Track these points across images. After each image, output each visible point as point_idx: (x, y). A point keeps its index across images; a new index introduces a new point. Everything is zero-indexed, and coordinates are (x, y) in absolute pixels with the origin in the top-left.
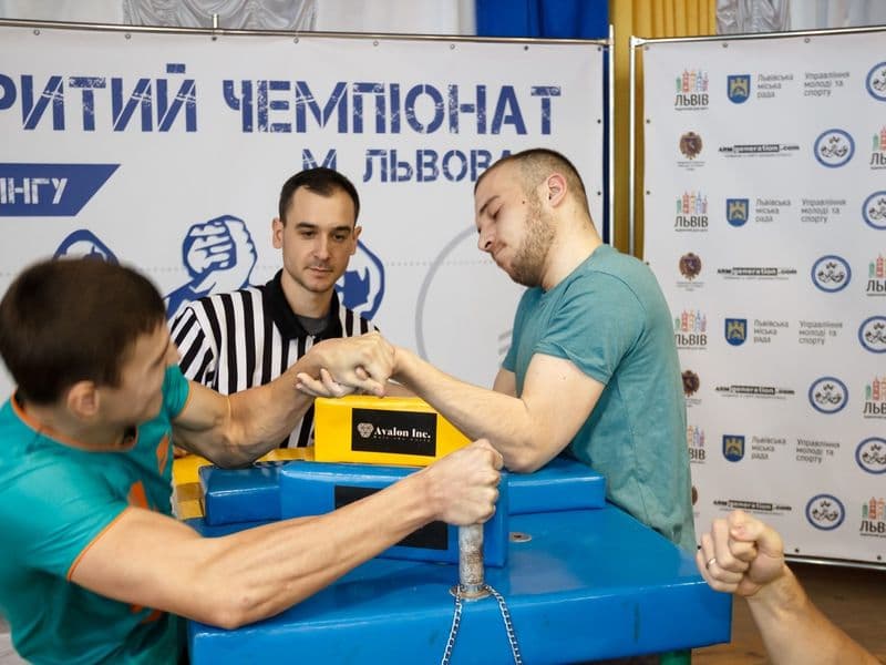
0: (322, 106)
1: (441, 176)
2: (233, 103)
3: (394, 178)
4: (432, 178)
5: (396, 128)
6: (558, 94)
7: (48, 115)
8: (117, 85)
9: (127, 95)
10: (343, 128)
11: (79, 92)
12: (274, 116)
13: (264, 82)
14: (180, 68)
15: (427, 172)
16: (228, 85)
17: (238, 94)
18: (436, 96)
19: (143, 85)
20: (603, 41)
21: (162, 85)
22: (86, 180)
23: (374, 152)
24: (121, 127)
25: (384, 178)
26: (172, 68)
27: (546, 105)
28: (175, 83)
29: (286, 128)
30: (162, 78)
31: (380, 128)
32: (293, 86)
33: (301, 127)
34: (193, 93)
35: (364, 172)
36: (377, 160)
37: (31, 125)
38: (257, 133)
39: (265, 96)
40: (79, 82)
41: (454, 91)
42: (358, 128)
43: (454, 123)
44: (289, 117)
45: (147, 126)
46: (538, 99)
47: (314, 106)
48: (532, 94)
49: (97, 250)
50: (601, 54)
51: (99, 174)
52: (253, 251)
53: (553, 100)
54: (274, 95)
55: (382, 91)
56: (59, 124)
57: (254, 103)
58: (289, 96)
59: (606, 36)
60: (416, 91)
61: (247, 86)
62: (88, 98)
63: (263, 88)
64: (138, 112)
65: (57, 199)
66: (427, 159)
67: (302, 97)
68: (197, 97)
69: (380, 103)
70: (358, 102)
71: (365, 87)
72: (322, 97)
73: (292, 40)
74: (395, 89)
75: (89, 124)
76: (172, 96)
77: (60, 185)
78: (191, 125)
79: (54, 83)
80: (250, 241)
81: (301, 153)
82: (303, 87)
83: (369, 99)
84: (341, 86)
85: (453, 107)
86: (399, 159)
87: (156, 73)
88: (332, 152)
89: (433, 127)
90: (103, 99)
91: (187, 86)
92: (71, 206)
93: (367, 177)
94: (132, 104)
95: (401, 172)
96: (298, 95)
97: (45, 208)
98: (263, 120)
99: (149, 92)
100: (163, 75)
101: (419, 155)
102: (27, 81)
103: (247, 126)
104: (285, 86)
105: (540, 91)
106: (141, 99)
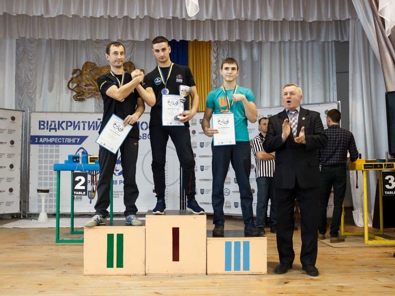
1: (147, 138)
4: (146, 139)
7: (77, 127)
8: (89, 122)
9: (91, 124)
11: (83, 124)
15: (145, 137)
18: (147, 124)
19: (93, 122)
21: (97, 122)
22: (83, 139)
24: (89, 129)
26: (98, 119)
28: (99, 122)
37: (74, 129)
40: (83, 122)
45: (94, 129)
49: (84, 151)
51: (85, 137)
56: (79, 129)
60: (143, 123)
62: (84, 125)
64: (92, 127)
65: (78, 142)
66: (145, 135)
75: (84, 129)
76: (98, 124)
77: (79, 139)
79: (79, 122)
87: (96, 120)
89: (146, 129)
90: (87, 125)
92: (80, 143)
97: (76, 143)
101: (143, 134)
102: (74, 122)
106: (93, 125)
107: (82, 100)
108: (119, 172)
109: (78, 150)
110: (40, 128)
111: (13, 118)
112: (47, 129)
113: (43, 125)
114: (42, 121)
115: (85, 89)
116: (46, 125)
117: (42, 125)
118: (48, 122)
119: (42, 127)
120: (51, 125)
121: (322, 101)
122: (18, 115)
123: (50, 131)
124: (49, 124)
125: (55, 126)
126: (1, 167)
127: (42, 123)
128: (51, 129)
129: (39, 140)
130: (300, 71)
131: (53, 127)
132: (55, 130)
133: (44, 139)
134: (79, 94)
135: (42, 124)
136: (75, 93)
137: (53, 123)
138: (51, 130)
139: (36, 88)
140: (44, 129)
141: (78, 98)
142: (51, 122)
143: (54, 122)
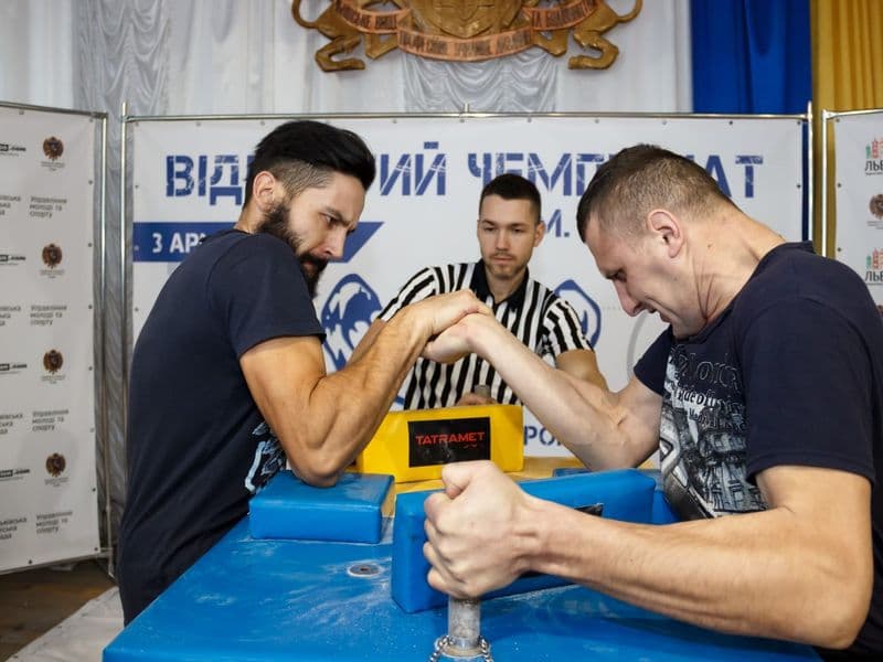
0: (550, 174)
2: (474, 171)
6: (761, 162)
8: (385, 160)
9: (392, 168)
10: (567, 191)
13: (501, 155)
14: (434, 145)
16: (472, 157)
17: (480, 164)
19: (405, 159)
20: (803, 116)
21: (420, 158)
24: (386, 192)
26: (428, 145)
27: (749, 172)
28: (429, 157)
30: (419, 153)
32: (526, 157)
34: (444, 165)
39: (502, 166)
45: (406, 191)
46: (742, 167)
47: (543, 174)
48: (737, 162)
49: (363, 290)
50: (801, 127)
53: (756, 168)
54: (510, 166)
57: (493, 172)
58: (522, 166)
59: (805, 112)
61: (487, 158)
63: (500, 159)
64: (400, 180)
67: (533, 166)
68: (446, 168)
70: (581, 170)
71: (587, 158)
72: (550, 166)
73: (526, 119)
76: (427, 167)
78: (441, 190)
82: (534, 158)
83: (590, 167)
84: (566, 157)
87: (414, 149)
88: (557, 212)
91: (439, 159)
94: (396, 174)
96: (530, 164)
99: (409, 165)
100: (421, 150)
104: (519, 157)
105: (743, 159)
106: (402, 171)
107: (353, 67)
109: (337, 290)
110: (170, 191)
111: (54, 148)
112: (202, 192)
113: (184, 175)
114: (181, 159)
115: (365, 21)
116: (194, 173)
117: (180, 175)
118: (203, 161)
119: (180, 184)
120: (218, 175)
122: (79, 136)
123: (213, 202)
124: (210, 172)
125: (235, 179)
126: (5, 368)
127: (180, 167)
128: (216, 193)
129: (167, 242)
131: (225, 182)
132: (232, 199)
133: (188, 236)
134: (339, 45)
135: (178, 172)
136: (324, 42)
137: (227, 169)
138: (219, 199)
139: (168, 31)
140: (186, 192)
141: (334, 59)
142: (220, 159)
143: (230, 159)
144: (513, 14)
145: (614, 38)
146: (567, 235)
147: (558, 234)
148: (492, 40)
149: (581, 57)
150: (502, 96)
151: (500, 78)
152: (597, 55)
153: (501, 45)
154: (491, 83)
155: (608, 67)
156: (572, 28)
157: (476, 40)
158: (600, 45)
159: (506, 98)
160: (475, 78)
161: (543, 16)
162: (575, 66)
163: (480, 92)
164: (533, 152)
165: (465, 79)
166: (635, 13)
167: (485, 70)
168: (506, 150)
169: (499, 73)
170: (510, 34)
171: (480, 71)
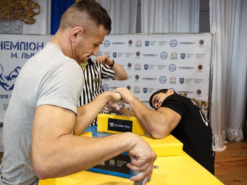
0: (15, 45)
3: (27, 58)
5: (27, 49)
10: (18, 49)
12: (7, 47)
18: (35, 44)
23: (23, 53)
25: (25, 58)
29: (8, 49)
31: (25, 49)
32: (10, 42)
33: (11, 49)
35: (22, 56)
36: (24, 55)
38: (3, 50)
39: (5, 44)
41: (38, 44)
42: (21, 49)
43: (38, 49)
44: (9, 47)
47: (13, 46)
52: (3, 69)
54: (6, 44)
55: (25, 43)
57: (3, 45)
58: (9, 44)
60: (31, 43)
61: (2, 42)
63: (5, 42)
69: (25, 45)
70: (21, 45)
71: (22, 43)
72: (15, 44)
74: (27, 43)
80: (2, 67)
81: (11, 53)
82: (12, 43)
83: (23, 45)
84: (18, 43)
85: (38, 46)
86: (28, 54)
88: (16, 53)
89: (34, 49)
93: (22, 57)
95: (28, 57)
98: (5, 48)
101: (31, 54)
103: (2, 49)
104: (8, 42)
108: (10, 87)
121: (188, 31)
130: (171, 4)
144: (12, 11)
145: (35, 17)
146: (18, 58)
147: (16, 57)
148: (8, 17)
149: (27, 21)
150: (11, 28)
151: (11, 25)
152: (31, 21)
153: (10, 18)
154: (9, 25)
155: (33, 23)
156: (25, 15)
157: (4, 16)
158: (31, 19)
159: (12, 29)
160: (6, 24)
161: (19, 12)
162: (26, 23)
163: (7, 27)
164: (11, 41)
165: (4, 24)
166: (39, 13)
167: (8, 23)
168: (6, 41)
169: (11, 23)
170: (12, 16)
171: (7, 23)
